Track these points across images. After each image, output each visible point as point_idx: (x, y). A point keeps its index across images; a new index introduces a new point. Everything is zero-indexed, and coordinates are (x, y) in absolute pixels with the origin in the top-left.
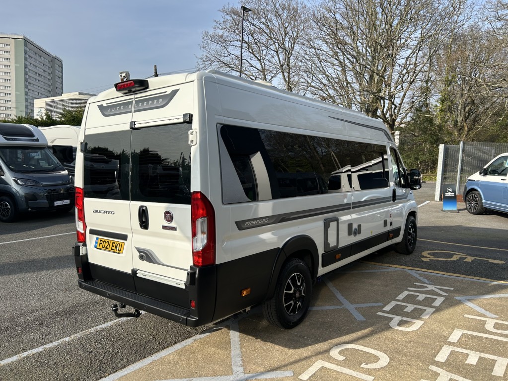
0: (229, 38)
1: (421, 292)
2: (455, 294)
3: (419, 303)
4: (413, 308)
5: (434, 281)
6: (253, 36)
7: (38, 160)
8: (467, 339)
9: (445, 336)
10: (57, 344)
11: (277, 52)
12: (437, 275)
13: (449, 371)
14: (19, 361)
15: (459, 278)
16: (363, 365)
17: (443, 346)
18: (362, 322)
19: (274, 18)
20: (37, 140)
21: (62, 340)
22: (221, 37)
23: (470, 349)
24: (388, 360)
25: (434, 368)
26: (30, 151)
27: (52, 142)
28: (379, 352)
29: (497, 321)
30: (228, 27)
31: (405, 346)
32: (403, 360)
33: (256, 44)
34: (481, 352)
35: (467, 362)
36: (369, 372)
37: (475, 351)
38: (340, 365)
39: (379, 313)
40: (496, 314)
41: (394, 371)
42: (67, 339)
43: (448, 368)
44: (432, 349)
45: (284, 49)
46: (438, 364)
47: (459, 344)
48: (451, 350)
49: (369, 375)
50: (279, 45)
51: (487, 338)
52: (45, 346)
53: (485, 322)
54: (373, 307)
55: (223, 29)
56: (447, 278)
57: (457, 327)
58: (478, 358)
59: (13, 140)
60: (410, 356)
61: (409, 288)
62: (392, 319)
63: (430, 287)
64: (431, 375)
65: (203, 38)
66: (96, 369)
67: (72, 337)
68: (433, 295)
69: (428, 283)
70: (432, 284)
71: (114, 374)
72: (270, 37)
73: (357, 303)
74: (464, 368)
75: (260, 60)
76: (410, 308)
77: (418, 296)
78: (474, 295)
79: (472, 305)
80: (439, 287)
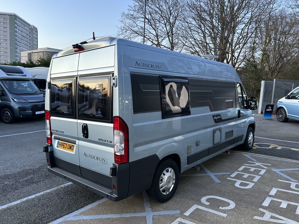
0: (137, 16)
1: (252, 167)
2: (272, 168)
3: (251, 173)
4: (248, 176)
5: (259, 160)
6: (151, 15)
7: (26, 87)
8: (280, 194)
9: (267, 192)
10: (42, 194)
11: (165, 25)
12: (261, 157)
13: (271, 212)
14: (21, 203)
15: (274, 159)
16: (220, 208)
17: (266, 197)
18: (219, 183)
19: (163, 4)
20: (25, 76)
21: (45, 191)
22: (132, 15)
23: (282, 199)
24: (235, 205)
25: (261, 210)
26: (21, 82)
27: (34, 77)
28: (229, 200)
29: (297, 184)
30: (137, 9)
31: (245, 197)
32: (244, 205)
33: (153, 20)
34: (288, 201)
35: (281, 207)
36: (224, 212)
37: (285, 200)
38: (207, 208)
39: (228, 178)
40: (296, 179)
41: (238, 211)
42: (48, 191)
43: (270, 210)
44: (260, 199)
45: (170, 23)
46: (264, 208)
47: (275, 196)
48: (271, 199)
49: (224, 213)
50: (166, 20)
51: (292, 193)
52: (35, 195)
53: (290, 184)
54: (224, 174)
55: (134, 11)
56: (267, 159)
57: (274, 187)
58: (287, 204)
59: (11, 75)
60: (247, 203)
61: (245, 164)
62: (236, 182)
63: (257, 164)
64: (260, 213)
65: (122, 16)
66: (66, 208)
67: (51, 189)
68: (259, 168)
69: (256, 161)
70: (259, 162)
71: (77, 211)
72: (162, 16)
73: (215, 173)
74: (279, 210)
75: (155, 30)
76: (246, 176)
77: (251, 169)
78: (283, 168)
79: (282, 174)
80: (262, 164)
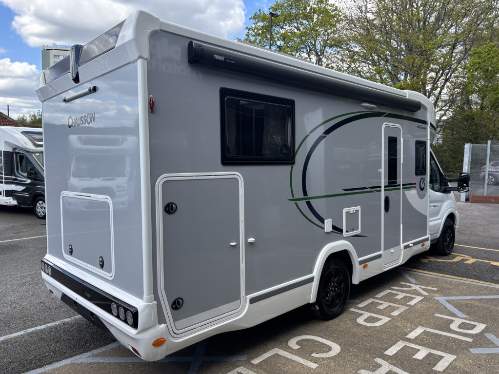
8: (425, 336)
9: (405, 333)
12: (428, 275)
13: (392, 364)
15: (449, 279)
16: (314, 355)
17: (399, 341)
23: (424, 345)
24: (339, 351)
34: (433, 348)
35: (414, 357)
37: (428, 347)
39: (352, 309)
41: (339, 361)
42: (67, 320)
46: (385, 357)
47: (416, 341)
48: (405, 345)
52: (48, 324)
54: (349, 303)
56: (437, 279)
60: (362, 348)
61: (393, 287)
64: (373, 366)
68: (414, 294)
70: (418, 284)
74: (408, 363)
77: (398, 294)
78: (455, 295)
79: (448, 306)
80: (424, 287)
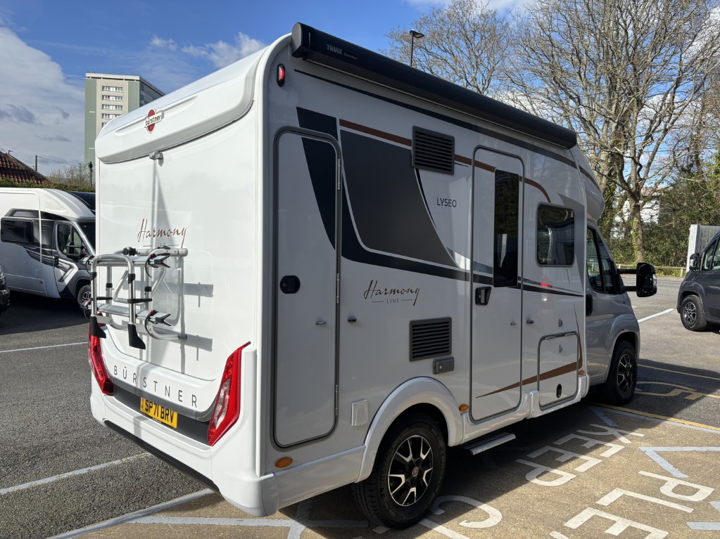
1: (593, 437)
2: (642, 443)
3: (584, 451)
4: (571, 457)
5: (621, 423)
8: (624, 503)
9: (595, 497)
10: (104, 467)
12: (632, 415)
16: (463, 523)
17: (585, 509)
18: (490, 470)
23: (622, 515)
24: (499, 519)
25: (556, 535)
28: (493, 509)
32: (521, 521)
34: (634, 520)
35: (607, 532)
36: (466, 532)
37: (627, 518)
38: (432, 520)
39: (520, 461)
40: (688, 472)
41: (499, 533)
43: (577, 536)
44: (568, 511)
46: (566, 531)
48: (594, 514)
49: (465, 535)
51: (655, 504)
53: (664, 482)
54: (514, 451)
57: (620, 487)
58: (626, 527)
61: (579, 431)
62: (533, 468)
63: (611, 432)
67: (124, 460)
69: (611, 425)
76: (567, 456)
77: (587, 441)
78: (671, 445)
79: (659, 460)
80: (624, 432)
